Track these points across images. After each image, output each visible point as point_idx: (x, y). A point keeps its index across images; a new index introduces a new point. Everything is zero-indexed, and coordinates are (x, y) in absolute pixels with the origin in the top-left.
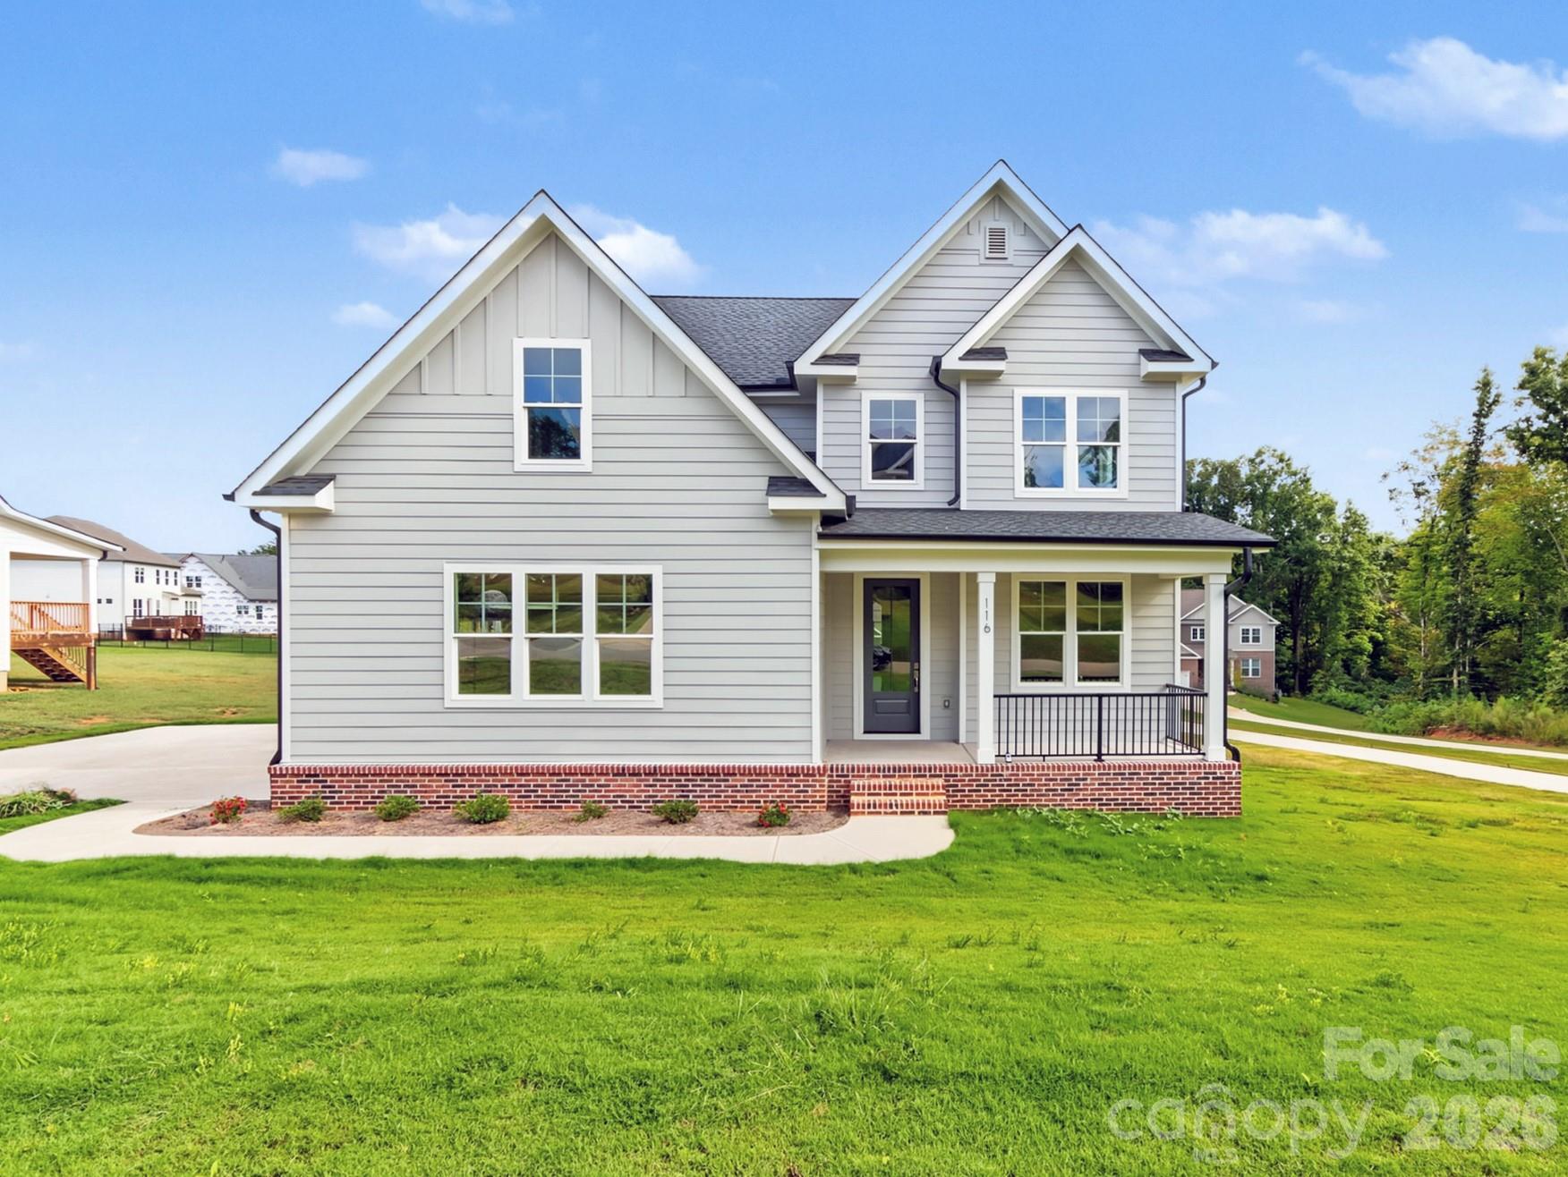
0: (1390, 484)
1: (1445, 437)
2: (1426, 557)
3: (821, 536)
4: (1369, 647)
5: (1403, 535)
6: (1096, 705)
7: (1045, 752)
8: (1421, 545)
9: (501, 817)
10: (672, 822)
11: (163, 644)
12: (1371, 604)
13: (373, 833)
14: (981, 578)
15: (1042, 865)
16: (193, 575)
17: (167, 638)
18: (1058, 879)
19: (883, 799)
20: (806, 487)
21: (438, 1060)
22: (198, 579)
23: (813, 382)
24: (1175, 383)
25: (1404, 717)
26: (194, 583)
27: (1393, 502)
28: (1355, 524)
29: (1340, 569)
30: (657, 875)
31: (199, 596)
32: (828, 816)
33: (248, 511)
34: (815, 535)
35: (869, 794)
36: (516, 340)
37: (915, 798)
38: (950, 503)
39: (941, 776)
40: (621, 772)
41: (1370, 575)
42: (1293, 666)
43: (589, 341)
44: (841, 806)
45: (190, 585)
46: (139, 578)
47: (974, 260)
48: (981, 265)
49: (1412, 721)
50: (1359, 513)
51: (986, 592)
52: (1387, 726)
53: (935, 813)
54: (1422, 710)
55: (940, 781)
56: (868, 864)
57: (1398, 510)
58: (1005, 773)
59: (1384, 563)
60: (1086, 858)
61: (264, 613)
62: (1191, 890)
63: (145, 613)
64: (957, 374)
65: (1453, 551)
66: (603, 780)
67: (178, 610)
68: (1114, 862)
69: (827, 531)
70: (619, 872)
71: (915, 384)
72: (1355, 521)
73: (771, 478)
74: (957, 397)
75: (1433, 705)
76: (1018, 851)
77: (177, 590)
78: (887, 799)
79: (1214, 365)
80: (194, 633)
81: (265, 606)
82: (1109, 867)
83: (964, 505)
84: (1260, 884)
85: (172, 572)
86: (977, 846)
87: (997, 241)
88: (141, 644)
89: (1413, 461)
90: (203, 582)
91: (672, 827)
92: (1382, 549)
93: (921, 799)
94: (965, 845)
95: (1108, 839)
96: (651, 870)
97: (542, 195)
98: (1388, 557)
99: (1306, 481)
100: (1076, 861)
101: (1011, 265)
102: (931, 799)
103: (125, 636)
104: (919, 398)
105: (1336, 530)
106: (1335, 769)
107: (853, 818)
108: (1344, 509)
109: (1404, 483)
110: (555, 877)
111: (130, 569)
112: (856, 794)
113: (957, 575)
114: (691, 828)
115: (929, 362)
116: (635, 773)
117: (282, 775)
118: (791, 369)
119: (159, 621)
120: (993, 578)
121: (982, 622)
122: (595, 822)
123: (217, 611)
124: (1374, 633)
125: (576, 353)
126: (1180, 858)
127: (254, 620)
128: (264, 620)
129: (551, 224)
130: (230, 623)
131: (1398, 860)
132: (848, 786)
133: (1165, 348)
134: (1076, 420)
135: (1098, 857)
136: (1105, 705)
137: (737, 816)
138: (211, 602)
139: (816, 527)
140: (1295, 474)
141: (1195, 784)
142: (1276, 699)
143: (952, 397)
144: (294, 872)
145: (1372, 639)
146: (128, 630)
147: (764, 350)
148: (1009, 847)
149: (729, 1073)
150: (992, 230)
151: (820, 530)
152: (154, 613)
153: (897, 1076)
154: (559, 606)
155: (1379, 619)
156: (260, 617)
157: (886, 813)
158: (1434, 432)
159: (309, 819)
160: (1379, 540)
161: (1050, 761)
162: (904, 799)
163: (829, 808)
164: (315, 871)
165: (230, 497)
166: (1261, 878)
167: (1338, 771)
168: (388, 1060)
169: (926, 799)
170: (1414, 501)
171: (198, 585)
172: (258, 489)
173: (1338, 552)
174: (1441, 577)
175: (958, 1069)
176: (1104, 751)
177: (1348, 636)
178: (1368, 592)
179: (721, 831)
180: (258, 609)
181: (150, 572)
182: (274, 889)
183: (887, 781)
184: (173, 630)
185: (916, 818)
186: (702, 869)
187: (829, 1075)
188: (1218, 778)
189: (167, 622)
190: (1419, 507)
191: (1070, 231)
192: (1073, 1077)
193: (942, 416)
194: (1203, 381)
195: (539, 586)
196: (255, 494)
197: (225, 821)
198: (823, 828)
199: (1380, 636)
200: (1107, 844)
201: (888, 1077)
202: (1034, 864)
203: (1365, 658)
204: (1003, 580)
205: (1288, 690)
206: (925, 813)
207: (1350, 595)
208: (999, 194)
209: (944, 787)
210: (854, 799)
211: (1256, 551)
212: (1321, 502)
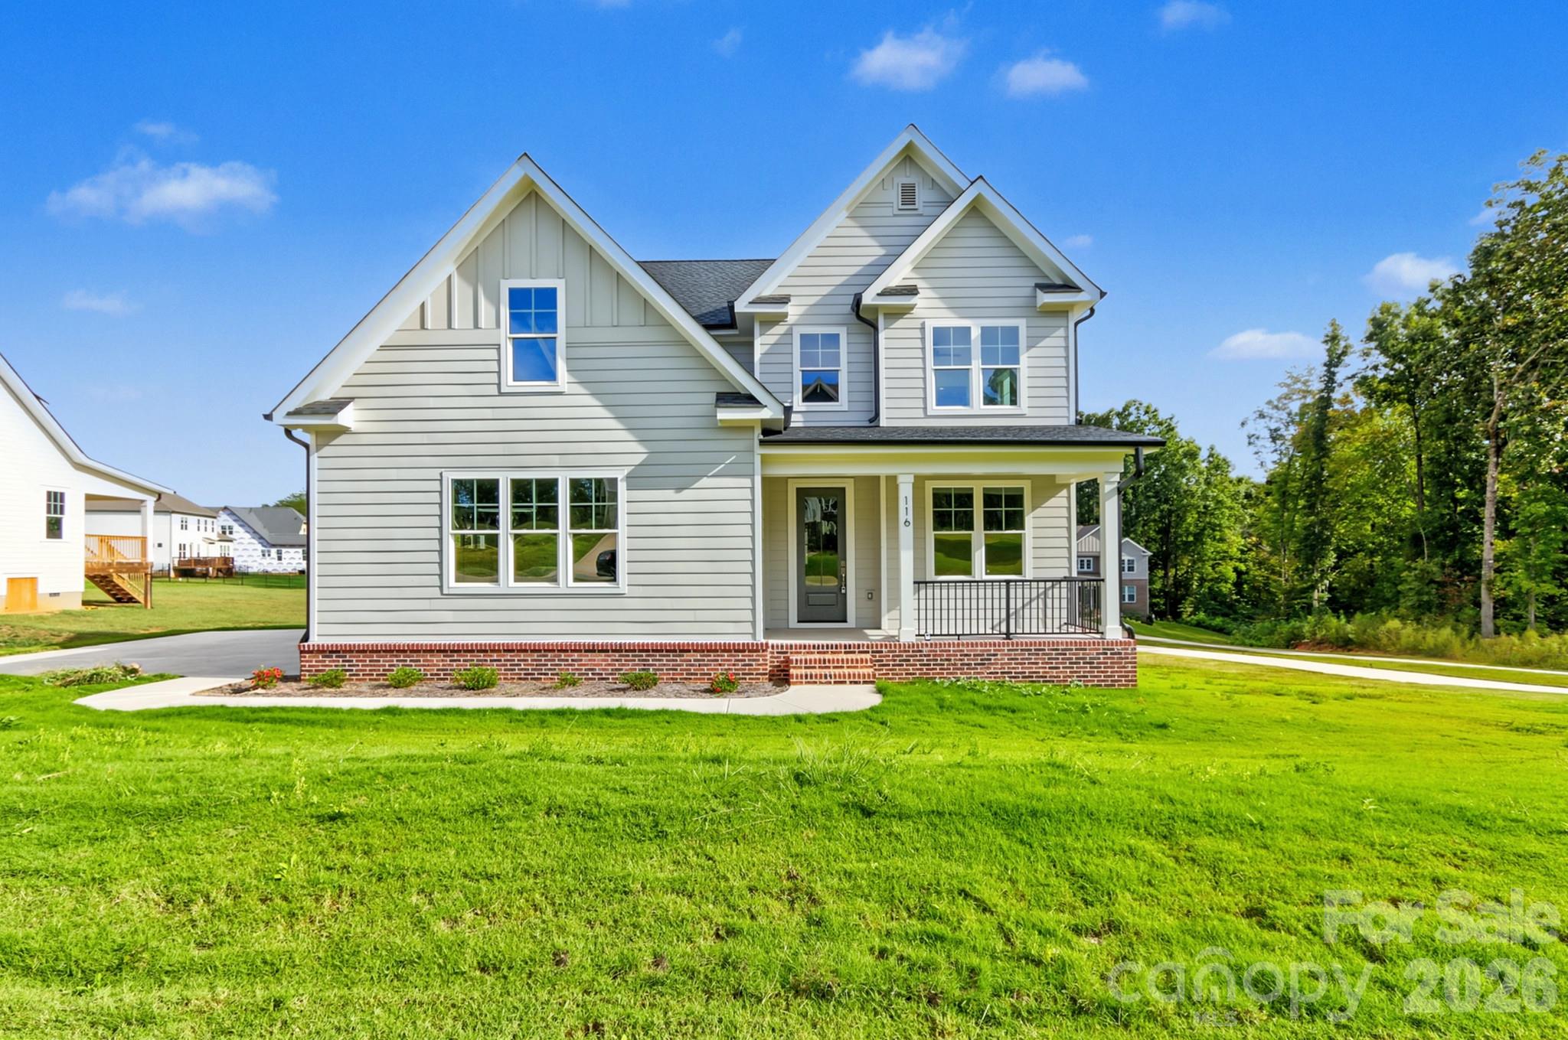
0: (1250, 428)
1: (1299, 386)
2: (1284, 493)
3: (762, 443)
4: (1233, 576)
5: (1260, 477)
6: (1004, 591)
7: (959, 632)
8: (1278, 484)
9: (491, 684)
10: (637, 689)
11: (203, 580)
12: (1233, 538)
13: (386, 695)
14: (900, 479)
15: (963, 717)
16: (227, 524)
17: (205, 575)
18: (980, 726)
19: (818, 671)
20: (750, 400)
21: (470, 797)
22: (230, 528)
23: (751, 317)
24: (1067, 312)
25: (1269, 634)
26: (228, 531)
27: (1251, 447)
28: (1217, 467)
29: (1205, 507)
30: (629, 721)
31: (231, 541)
32: (769, 686)
33: (283, 429)
34: (757, 442)
35: (806, 668)
36: (502, 281)
37: (846, 671)
38: (871, 421)
39: (868, 652)
40: (592, 649)
41: (1232, 512)
42: (1165, 594)
43: (563, 281)
44: (781, 677)
45: (224, 533)
46: (184, 527)
47: (888, 212)
48: (895, 216)
49: (1276, 637)
50: (1221, 457)
51: (906, 491)
52: (1254, 642)
53: (865, 682)
54: (1285, 628)
55: (868, 656)
56: (810, 715)
57: (1256, 453)
58: (925, 649)
59: (1245, 501)
60: (1004, 713)
61: (284, 555)
62: (1101, 734)
63: (188, 555)
64: (875, 309)
65: (1309, 486)
66: (576, 656)
67: (214, 552)
68: (1029, 715)
69: (767, 438)
70: (596, 719)
71: (839, 319)
72: (1218, 465)
73: (718, 393)
74: (876, 328)
75: (1295, 623)
76: (941, 707)
77: (214, 536)
78: (824, 671)
79: (1103, 294)
80: (227, 571)
81: (284, 550)
82: (1025, 718)
83: (883, 422)
84: (1164, 731)
85: (210, 520)
86: (905, 703)
87: (908, 194)
88: (185, 580)
89: (1267, 410)
90: (234, 530)
91: (637, 693)
92: (1242, 489)
93: (851, 671)
94: (895, 702)
95: (1022, 699)
96: (623, 717)
97: (525, 157)
98: (1248, 496)
99: (1170, 429)
100: (995, 715)
101: (921, 215)
102: (861, 671)
103: (172, 574)
104: (842, 332)
105: (1201, 473)
106: (1212, 668)
107: (793, 688)
108: (1207, 454)
109: (1262, 429)
110: (543, 722)
111: (177, 518)
112: (794, 668)
113: (877, 478)
114: (652, 692)
115: (850, 300)
116: (604, 650)
117: (309, 652)
118: (731, 307)
119: (198, 562)
120: (911, 479)
121: (902, 517)
122: (571, 688)
123: (246, 553)
124: (1237, 564)
125: (553, 292)
126: (1087, 712)
127: (276, 561)
128: (283, 561)
129: (533, 183)
130: (256, 564)
131: (1288, 717)
132: (788, 661)
133: (1059, 282)
134: (980, 346)
135: (1013, 711)
136: (1012, 592)
137: (692, 685)
138: (241, 547)
139: (758, 435)
140: (1161, 424)
141: (1095, 659)
142: (1149, 621)
143: (872, 329)
144: (325, 716)
145: (1236, 569)
146: (175, 569)
147: (706, 299)
148: (933, 704)
149: (723, 810)
150: (903, 186)
151: (761, 437)
152: (195, 555)
153: (874, 813)
154: (539, 507)
155: (1243, 552)
156: (280, 558)
157: (821, 683)
158: (1289, 381)
159: (333, 686)
160: (1240, 481)
161: (964, 640)
162: (837, 671)
163: (770, 680)
164: (342, 716)
165: (268, 417)
166: (1164, 726)
167: (1216, 669)
168: (430, 797)
169: (856, 671)
170: (1271, 446)
171: (231, 533)
172: (292, 409)
173: (1203, 492)
174: (1296, 511)
175: (929, 808)
176: (1012, 630)
177: (1213, 567)
178: (1229, 528)
179: (678, 695)
180: (279, 553)
181: (192, 521)
182: (309, 728)
183: (822, 657)
184: (211, 569)
185: (848, 687)
186: (667, 718)
187: (814, 810)
188: (1115, 654)
189: (206, 562)
190: (1276, 450)
191: (972, 183)
192: (1034, 813)
193: (863, 346)
194: (1092, 311)
195: (521, 490)
196: (289, 414)
197: (263, 687)
198: (767, 693)
199: (1243, 567)
200: (1018, 702)
201: (867, 813)
202: (957, 716)
203: (1229, 586)
204: (919, 481)
205: (1161, 615)
206: (856, 683)
207: (1214, 530)
208: (908, 157)
209: (871, 661)
210: (792, 671)
211: (1146, 451)
212: (1186, 448)
